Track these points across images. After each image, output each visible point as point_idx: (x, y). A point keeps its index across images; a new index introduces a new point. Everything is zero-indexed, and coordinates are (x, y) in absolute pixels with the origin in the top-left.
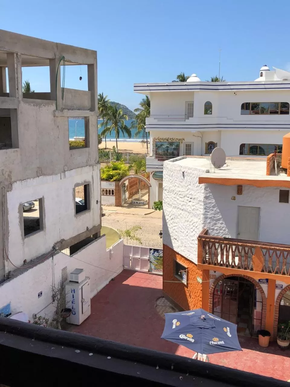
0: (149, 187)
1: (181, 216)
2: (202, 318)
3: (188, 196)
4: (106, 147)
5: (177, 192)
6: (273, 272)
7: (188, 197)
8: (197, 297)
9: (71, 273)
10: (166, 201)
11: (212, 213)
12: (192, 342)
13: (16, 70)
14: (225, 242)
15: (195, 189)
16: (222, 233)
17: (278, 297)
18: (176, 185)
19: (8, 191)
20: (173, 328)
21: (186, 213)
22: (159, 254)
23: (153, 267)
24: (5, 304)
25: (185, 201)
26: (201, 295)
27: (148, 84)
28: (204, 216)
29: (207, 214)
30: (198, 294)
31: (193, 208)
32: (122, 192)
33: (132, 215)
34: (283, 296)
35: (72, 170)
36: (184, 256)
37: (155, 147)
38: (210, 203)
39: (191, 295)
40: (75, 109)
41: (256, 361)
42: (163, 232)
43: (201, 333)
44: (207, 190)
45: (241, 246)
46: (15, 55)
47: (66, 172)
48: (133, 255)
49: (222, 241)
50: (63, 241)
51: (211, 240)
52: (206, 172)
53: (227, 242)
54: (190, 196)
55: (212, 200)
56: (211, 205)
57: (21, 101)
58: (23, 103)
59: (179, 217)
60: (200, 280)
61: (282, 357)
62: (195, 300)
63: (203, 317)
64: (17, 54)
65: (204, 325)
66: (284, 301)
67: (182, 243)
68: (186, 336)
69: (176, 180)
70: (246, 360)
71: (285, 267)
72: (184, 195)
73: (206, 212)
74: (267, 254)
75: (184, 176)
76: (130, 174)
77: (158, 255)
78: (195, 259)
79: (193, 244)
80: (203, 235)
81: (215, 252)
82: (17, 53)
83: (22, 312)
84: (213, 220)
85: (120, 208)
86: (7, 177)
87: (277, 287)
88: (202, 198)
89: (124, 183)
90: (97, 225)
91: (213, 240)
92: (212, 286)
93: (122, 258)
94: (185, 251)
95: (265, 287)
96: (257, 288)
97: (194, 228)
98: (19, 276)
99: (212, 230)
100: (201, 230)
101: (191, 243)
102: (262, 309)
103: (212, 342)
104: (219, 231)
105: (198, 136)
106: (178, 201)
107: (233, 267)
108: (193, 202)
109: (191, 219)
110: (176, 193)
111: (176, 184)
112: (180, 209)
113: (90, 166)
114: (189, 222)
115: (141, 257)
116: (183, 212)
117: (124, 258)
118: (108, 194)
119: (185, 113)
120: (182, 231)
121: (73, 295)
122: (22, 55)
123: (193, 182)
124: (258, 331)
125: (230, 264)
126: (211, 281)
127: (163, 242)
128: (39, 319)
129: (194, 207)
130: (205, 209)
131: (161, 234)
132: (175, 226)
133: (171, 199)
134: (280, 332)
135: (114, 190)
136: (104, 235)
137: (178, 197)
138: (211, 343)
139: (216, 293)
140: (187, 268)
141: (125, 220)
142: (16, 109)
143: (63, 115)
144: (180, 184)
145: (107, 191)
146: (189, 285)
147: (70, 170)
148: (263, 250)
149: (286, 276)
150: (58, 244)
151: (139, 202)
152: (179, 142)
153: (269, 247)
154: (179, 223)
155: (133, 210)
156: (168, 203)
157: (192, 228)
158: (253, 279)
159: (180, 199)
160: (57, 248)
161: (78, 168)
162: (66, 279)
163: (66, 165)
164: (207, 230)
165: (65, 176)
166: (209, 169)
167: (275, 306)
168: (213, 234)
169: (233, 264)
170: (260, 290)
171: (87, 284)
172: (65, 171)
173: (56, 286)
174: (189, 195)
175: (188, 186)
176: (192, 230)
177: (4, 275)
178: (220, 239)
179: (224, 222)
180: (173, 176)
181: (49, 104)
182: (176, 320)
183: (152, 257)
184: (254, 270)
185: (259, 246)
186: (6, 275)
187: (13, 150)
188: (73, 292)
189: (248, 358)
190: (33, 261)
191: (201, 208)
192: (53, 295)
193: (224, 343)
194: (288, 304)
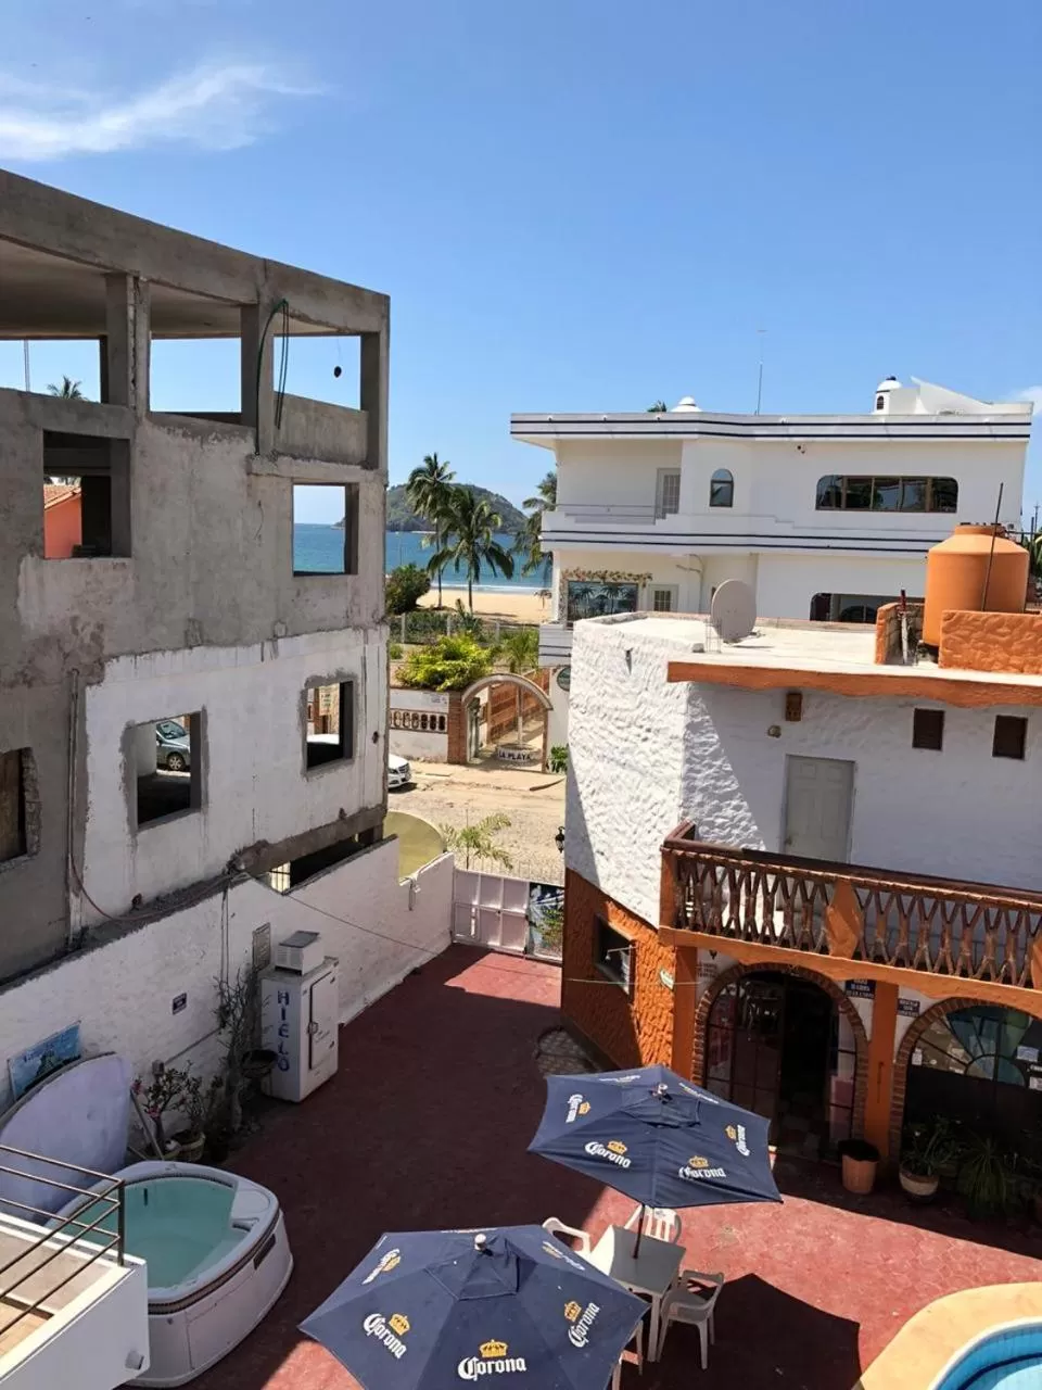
0: (547, 710)
1: (619, 782)
2: (660, 1092)
3: (640, 722)
4: (440, 604)
5: (610, 713)
6: (890, 959)
7: (641, 727)
8: (658, 1030)
9: (281, 944)
10: (578, 738)
11: (708, 775)
12: (625, 1166)
13: (130, 326)
14: (744, 862)
15: (661, 701)
16: (738, 836)
17: (904, 1039)
18: (605, 692)
19: (90, 684)
20: (568, 1121)
21: (635, 775)
22: (557, 901)
23: (538, 939)
24: (61, 1028)
25: (631, 738)
26: (670, 1027)
27: (551, 417)
28: (684, 784)
29: (695, 779)
30: (663, 1021)
31: (653, 758)
32: (469, 723)
33: (493, 791)
34: (919, 1038)
35: (297, 635)
36: (625, 905)
37: (566, 597)
38: (703, 744)
39: (642, 1023)
40: (315, 459)
41: (833, 1237)
42: (566, 832)
43: (654, 1141)
44: (694, 706)
45: (793, 875)
46: (130, 281)
47: (280, 641)
48: (481, 902)
49: (734, 861)
50: (264, 846)
51: (702, 855)
52: (695, 651)
53: (750, 863)
54: (647, 725)
55: (709, 735)
56: (706, 751)
57: (144, 420)
58: (151, 424)
59: (612, 787)
60: (668, 980)
61: (913, 1229)
62: (651, 1039)
63: (662, 1091)
64: (136, 279)
65: (664, 1115)
66: (923, 1053)
67: (620, 865)
68: (607, 1149)
69: (607, 677)
70: (799, 1233)
71: (925, 946)
72: (628, 720)
73: (691, 770)
74: (873, 904)
75: (629, 662)
76: (495, 671)
77: (554, 904)
78: (651, 912)
79: (651, 868)
80: (678, 839)
81: (712, 893)
82: (136, 275)
83: (113, 1053)
84: (712, 796)
85: (463, 768)
86: (87, 640)
87: (901, 1007)
88: (680, 731)
89: (477, 696)
90: (373, 806)
91: (708, 856)
92: (703, 999)
93: (447, 910)
94: (626, 889)
95: (863, 1006)
96: (840, 1009)
97: (655, 819)
98: (110, 944)
99: (707, 828)
100: (674, 824)
101: (646, 866)
102: (855, 1074)
103: (688, 1171)
104: (728, 830)
105: (691, 569)
106: (611, 739)
107: (766, 940)
108: (655, 742)
109: (649, 791)
110: (605, 715)
111: (608, 689)
112: (618, 763)
113: (356, 628)
114: (640, 803)
115: (504, 907)
116: (626, 772)
117: (453, 910)
118: (428, 728)
119: (656, 501)
120: (621, 829)
121: (284, 1012)
122: (151, 285)
123: (655, 681)
124: (842, 1143)
125: (759, 931)
126: (702, 983)
127: (566, 863)
128: (170, 1079)
129: (657, 757)
130: (688, 761)
131: (560, 838)
132: (602, 814)
133: (591, 734)
134: (911, 1151)
135: (446, 716)
136: (394, 837)
137: (611, 728)
138: (684, 1174)
139: (715, 1021)
140: (633, 942)
141: (471, 804)
142: (127, 441)
143: (276, 472)
144: (617, 688)
145: (424, 718)
146: (637, 995)
147: (291, 636)
148: (858, 890)
149: (928, 973)
150: (248, 856)
151: (516, 753)
152: (637, 585)
153: (877, 881)
154: (612, 804)
155: (498, 776)
156: (584, 744)
157: (649, 820)
158: (829, 979)
159: (618, 732)
160: (243, 867)
161: (319, 630)
162: (267, 962)
163: (280, 621)
164: (692, 825)
165: (275, 650)
166: (703, 641)
167: (895, 1066)
168: (710, 837)
169: (767, 933)
170: (852, 1014)
171: (330, 978)
172: (278, 638)
173: (233, 983)
174: (644, 720)
175: (640, 693)
176: (648, 826)
177: (67, 939)
178: (730, 854)
179: (745, 804)
180: (600, 663)
181: (235, 436)
182: (581, 1096)
183: (536, 908)
184: (831, 951)
185: (848, 877)
186: (71, 938)
187: (110, 561)
188: (284, 1000)
189: (805, 1228)
190: (162, 902)
191: (676, 760)
192: (222, 1008)
193: (724, 1175)
194: (934, 1062)
